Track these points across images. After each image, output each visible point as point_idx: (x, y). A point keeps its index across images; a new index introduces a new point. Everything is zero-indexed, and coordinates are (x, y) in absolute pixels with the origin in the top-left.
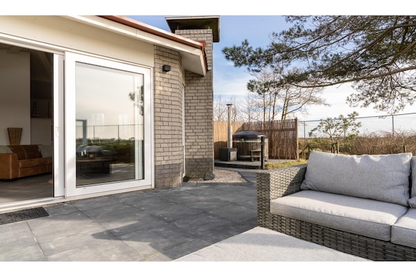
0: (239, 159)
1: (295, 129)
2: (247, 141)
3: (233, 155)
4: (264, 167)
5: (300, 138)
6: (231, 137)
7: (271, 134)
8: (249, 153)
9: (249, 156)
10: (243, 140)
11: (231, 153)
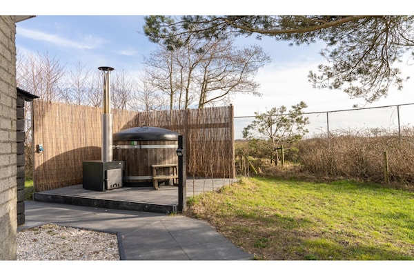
0: (126, 184)
1: (228, 125)
2: (144, 147)
3: (114, 176)
4: (185, 208)
5: (236, 141)
6: (110, 138)
7: (187, 132)
8: (149, 171)
9: (148, 178)
10: (135, 145)
11: (110, 172)
